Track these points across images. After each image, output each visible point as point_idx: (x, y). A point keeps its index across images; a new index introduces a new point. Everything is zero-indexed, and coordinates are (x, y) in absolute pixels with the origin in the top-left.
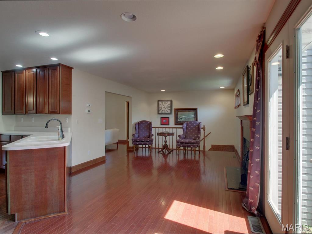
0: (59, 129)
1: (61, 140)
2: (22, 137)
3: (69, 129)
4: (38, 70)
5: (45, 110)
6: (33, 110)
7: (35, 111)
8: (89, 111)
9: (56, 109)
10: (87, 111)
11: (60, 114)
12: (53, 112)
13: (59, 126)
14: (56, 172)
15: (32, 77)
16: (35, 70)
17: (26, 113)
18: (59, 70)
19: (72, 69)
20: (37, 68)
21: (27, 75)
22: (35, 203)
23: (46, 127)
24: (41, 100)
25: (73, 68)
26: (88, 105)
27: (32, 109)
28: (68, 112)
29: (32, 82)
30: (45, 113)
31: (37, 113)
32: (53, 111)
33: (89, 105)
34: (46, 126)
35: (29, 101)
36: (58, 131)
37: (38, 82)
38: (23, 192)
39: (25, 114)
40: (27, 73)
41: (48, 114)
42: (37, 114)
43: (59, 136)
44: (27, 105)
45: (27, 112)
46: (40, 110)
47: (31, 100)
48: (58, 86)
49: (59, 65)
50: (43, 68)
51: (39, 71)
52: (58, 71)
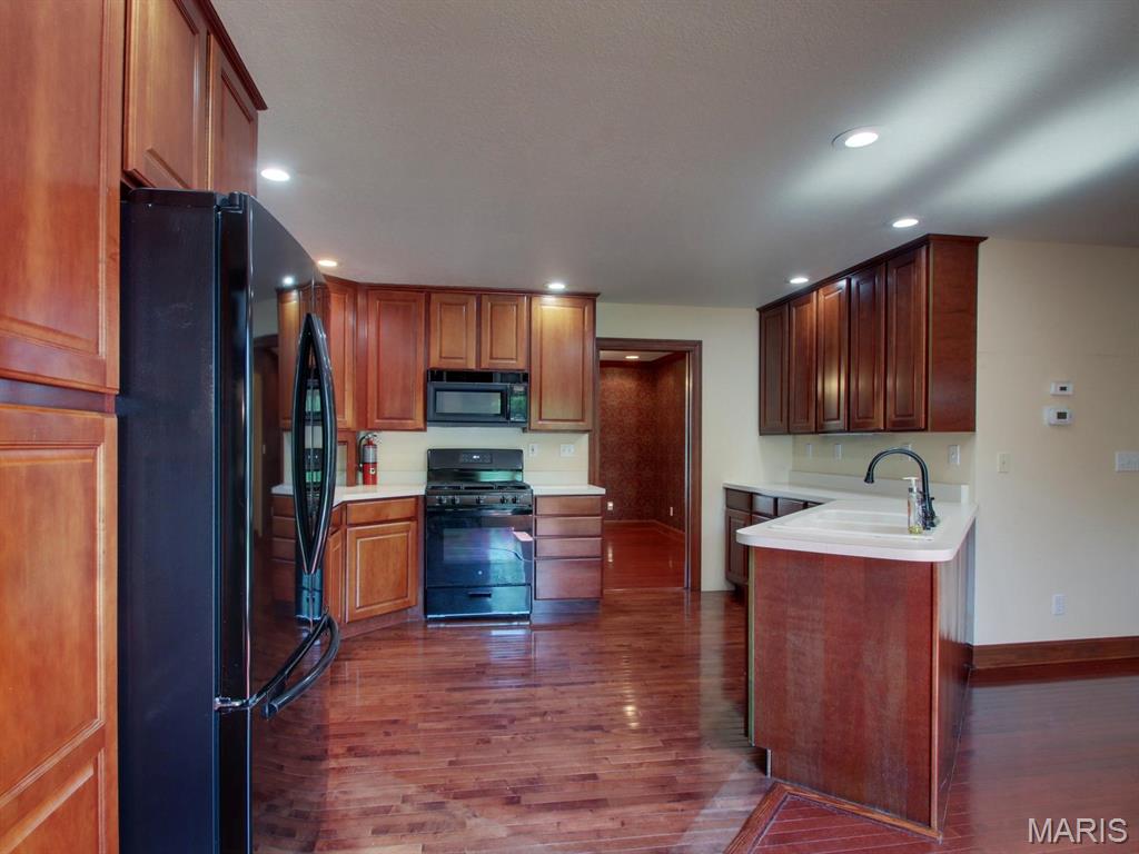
0: (911, 490)
1: (920, 533)
2: (806, 505)
3: (965, 489)
4: (854, 282)
5: (873, 418)
6: (838, 418)
7: (841, 423)
8: (1061, 416)
9: (910, 412)
10: (1049, 415)
11: (925, 429)
12: (903, 424)
13: (913, 479)
14: (896, 654)
15: (837, 310)
16: (843, 283)
17: (819, 429)
18: (924, 261)
19: (977, 244)
20: (849, 276)
21: (821, 306)
22: (824, 741)
23: (869, 478)
24: (861, 384)
25: (985, 238)
26: (1053, 389)
27: (835, 416)
28: (961, 420)
29: (836, 324)
30: (873, 428)
31: (851, 427)
32: (900, 421)
33: (1063, 389)
34: (868, 474)
35: (827, 391)
36: (910, 497)
37: (855, 321)
38: (788, 688)
39: (816, 432)
40: (821, 298)
41: (885, 430)
42: (849, 431)
43: (912, 518)
44: (820, 403)
45: (822, 426)
46: (859, 418)
47: (833, 386)
48: (920, 324)
49: (925, 241)
50: (869, 268)
51: (858, 284)
52: (920, 268)
